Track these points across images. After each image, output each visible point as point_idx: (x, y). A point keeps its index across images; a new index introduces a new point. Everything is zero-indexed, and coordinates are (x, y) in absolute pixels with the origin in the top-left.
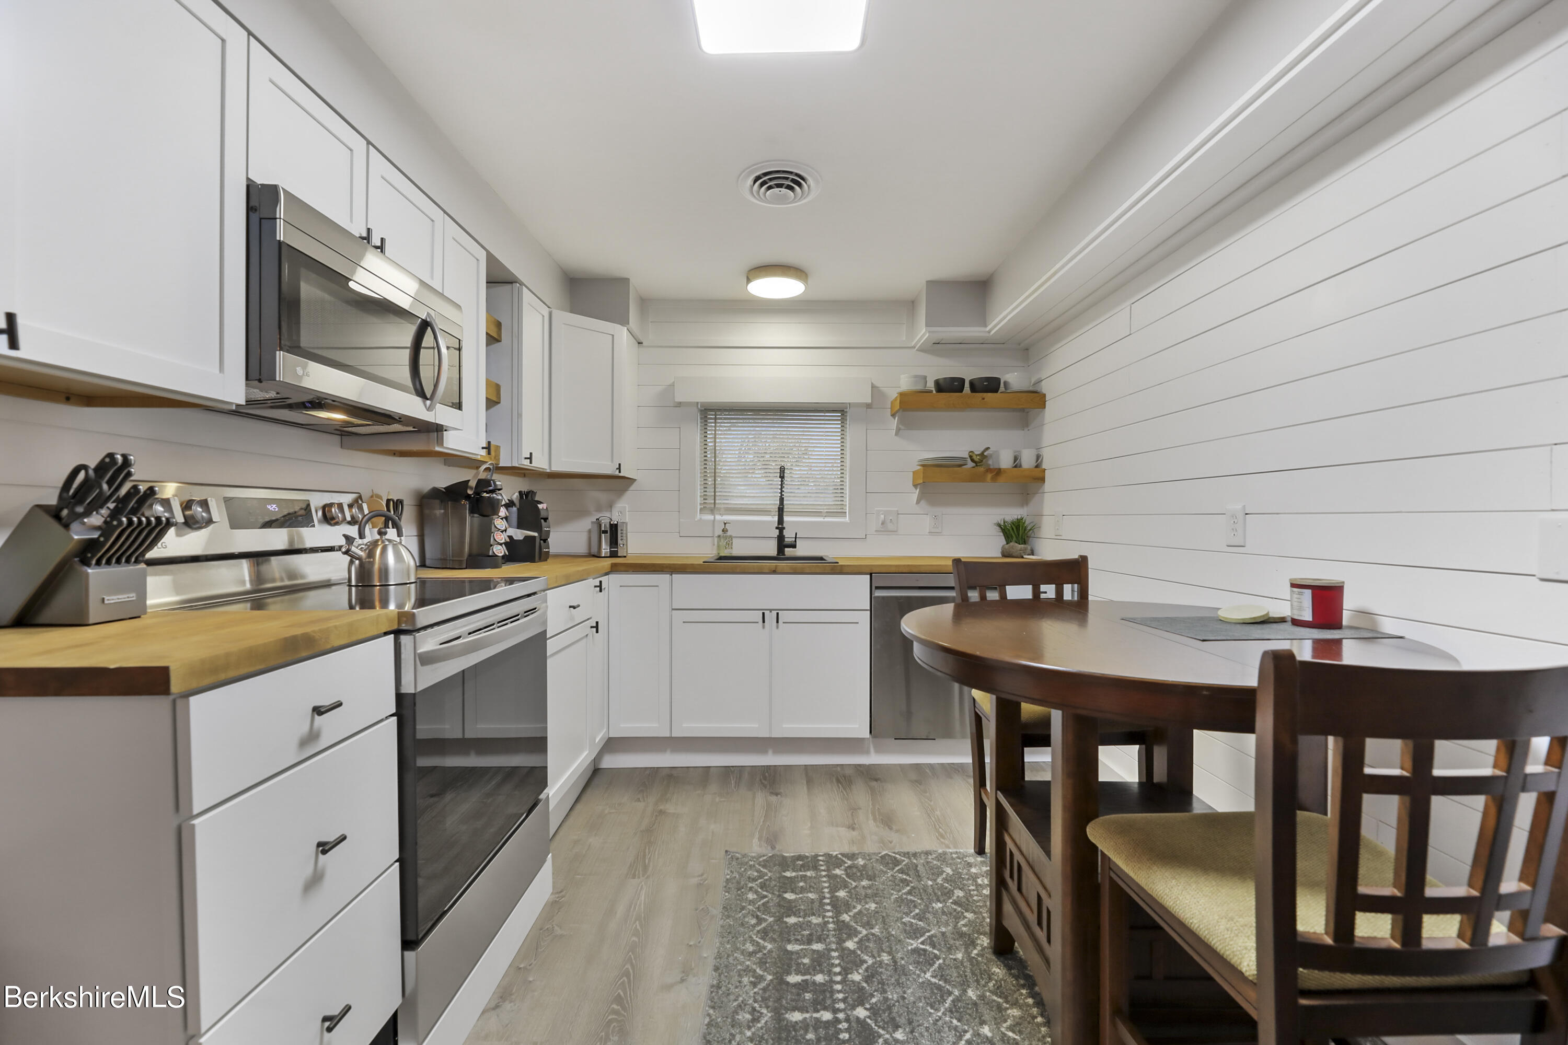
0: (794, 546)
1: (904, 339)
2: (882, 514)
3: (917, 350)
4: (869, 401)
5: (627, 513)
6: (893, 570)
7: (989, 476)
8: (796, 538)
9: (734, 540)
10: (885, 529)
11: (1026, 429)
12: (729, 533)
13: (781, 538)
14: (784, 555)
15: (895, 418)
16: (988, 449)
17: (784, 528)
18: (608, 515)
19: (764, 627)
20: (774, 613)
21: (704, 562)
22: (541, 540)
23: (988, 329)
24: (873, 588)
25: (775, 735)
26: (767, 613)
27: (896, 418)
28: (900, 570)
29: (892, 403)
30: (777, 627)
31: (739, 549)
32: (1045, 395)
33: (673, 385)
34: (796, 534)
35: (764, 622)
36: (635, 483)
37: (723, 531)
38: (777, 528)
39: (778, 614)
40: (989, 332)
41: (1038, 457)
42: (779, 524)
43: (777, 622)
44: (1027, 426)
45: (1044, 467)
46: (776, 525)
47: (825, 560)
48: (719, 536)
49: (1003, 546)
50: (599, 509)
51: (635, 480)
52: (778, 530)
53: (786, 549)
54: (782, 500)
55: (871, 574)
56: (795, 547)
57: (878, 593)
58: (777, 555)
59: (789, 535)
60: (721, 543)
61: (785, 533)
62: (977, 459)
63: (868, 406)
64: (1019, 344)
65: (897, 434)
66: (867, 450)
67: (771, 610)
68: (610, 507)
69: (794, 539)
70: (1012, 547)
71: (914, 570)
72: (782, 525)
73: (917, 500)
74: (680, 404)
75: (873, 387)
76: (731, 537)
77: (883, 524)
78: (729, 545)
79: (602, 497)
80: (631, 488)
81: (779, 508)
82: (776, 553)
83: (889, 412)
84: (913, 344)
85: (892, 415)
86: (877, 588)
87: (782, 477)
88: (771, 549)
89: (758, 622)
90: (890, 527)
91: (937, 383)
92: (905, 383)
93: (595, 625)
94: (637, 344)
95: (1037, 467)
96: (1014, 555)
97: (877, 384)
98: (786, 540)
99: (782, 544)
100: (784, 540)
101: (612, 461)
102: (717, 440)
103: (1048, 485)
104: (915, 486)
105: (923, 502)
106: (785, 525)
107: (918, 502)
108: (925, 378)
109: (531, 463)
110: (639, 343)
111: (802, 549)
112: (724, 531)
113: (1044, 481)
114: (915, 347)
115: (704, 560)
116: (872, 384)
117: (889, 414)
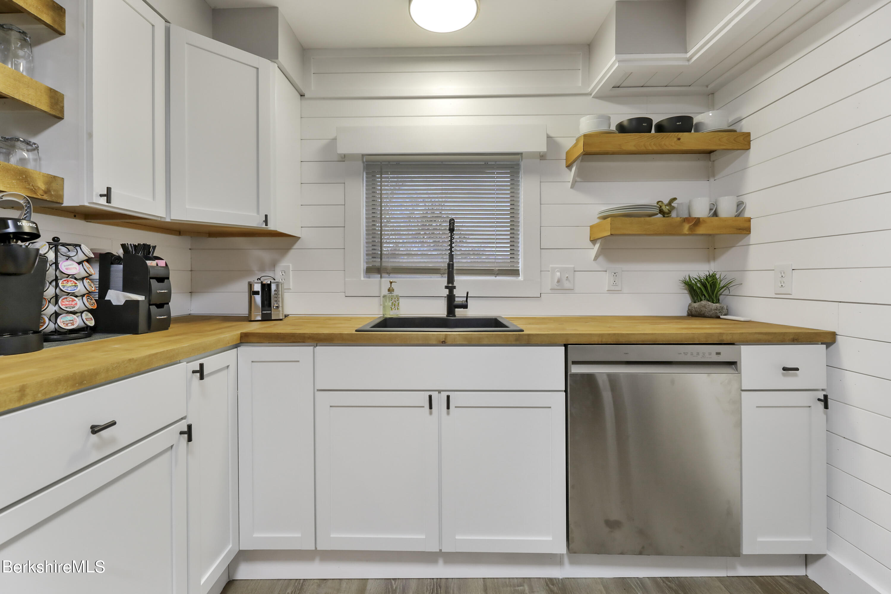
0: (465, 307)
1: (580, 85)
2: (558, 271)
3: (593, 97)
4: (544, 151)
5: (291, 272)
6: (596, 340)
7: (686, 227)
8: (467, 297)
9: (401, 300)
11: (712, 180)
12: (395, 293)
13: (451, 298)
14: (455, 316)
15: (571, 170)
16: (675, 199)
17: (455, 287)
18: (271, 274)
19: (431, 413)
20: (444, 395)
21: (356, 331)
22: (150, 305)
23: (689, 55)
24: (570, 362)
26: (435, 395)
27: (574, 169)
28: (604, 340)
29: (567, 153)
30: (448, 413)
32: (748, 134)
33: (335, 139)
34: (468, 293)
35: (431, 407)
36: (299, 242)
37: (389, 290)
38: (446, 287)
39: (448, 397)
40: (689, 60)
41: (740, 204)
42: (448, 283)
43: (448, 407)
44: (714, 175)
45: (747, 214)
46: (446, 284)
47: (507, 327)
48: (384, 296)
49: (690, 305)
50: (262, 269)
51: (299, 238)
52: (448, 290)
53: (456, 309)
54: (451, 257)
55: (566, 346)
56: (467, 308)
57: (575, 369)
58: (447, 316)
59: (459, 293)
60: (386, 304)
61: (455, 292)
62: (665, 209)
63: (542, 157)
64: (707, 86)
65: (572, 187)
66: (541, 204)
67: (440, 392)
68: (273, 265)
69: (465, 299)
70: (704, 306)
71: (622, 340)
72: (453, 283)
73: (596, 256)
74: (344, 158)
75: (548, 137)
76: (398, 297)
77: (558, 281)
78: (395, 305)
79: (266, 256)
80: (296, 246)
81: (449, 265)
82: (446, 314)
83: (564, 163)
84: (590, 90)
85: (567, 167)
86: (574, 363)
87: (452, 230)
88: (440, 310)
89: (423, 407)
90: (567, 285)
91: (620, 124)
92: (586, 126)
93: (185, 429)
94: (300, 96)
95: (738, 216)
96: (706, 314)
97: (552, 134)
98: (457, 299)
99: (452, 304)
100: (455, 301)
101: (258, 212)
102: (384, 196)
103: (754, 237)
104: (593, 241)
105: (601, 259)
106: (455, 284)
107: (597, 259)
108: (609, 118)
109: (108, 201)
110: (301, 96)
111: (474, 311)
113: (750, 231)
114: (591, 94)
115: (356, 329)
116: (547, 134)
117: (565, 166)
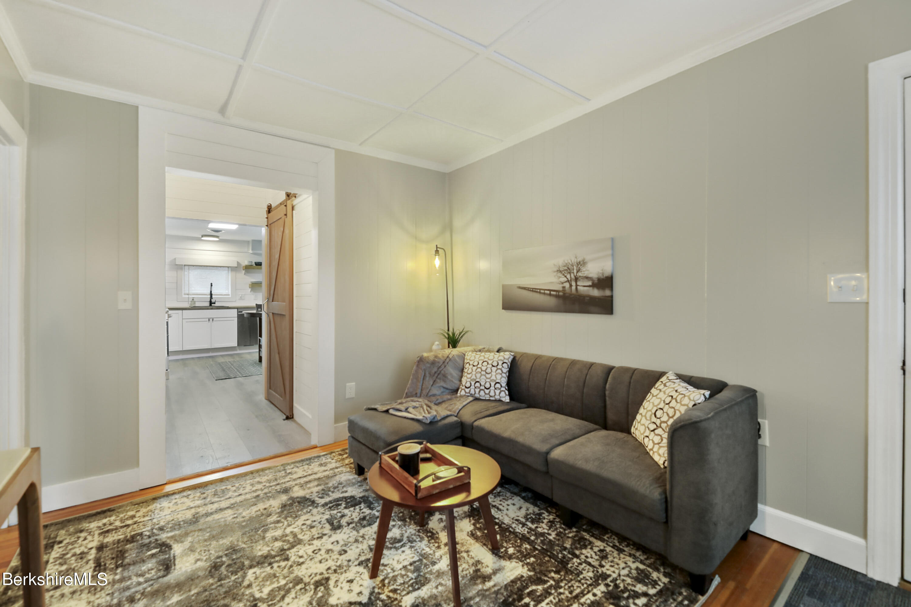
0: (214, 303)
1: (246, 251)
2: (240, 295)
3: (249, 255)
4: (236, 266)
6: (244, 309)
10: (241, 298)
14: (212, 306)
15: (244, 271)
20: (212, 318)
24: (238, 313)
25: (212, 347)
26: (210, 318)
28: (246, 309)
29: (243, 267)
31: (198, 304)
33: (175, 259)
34: (215, 300)
35: (209, 321)
42: (210, 298)
43: (213, 321)
47: (224, 307)
48: (191, 301)
52: (210, 300)
54: (211, 292)
55: (237, 309)
58: (209, 306)
59: (213, 301)
60: (192, 303)
63: (236, 267)
65: (245, 275)
66: (236, 278)
74: (177, 265)
75: (238, 262)
76: (195, 302)
78: (195, 303)
81: (210, 294)
83: (242, 269)
84: (248, 253)
87: (211, 286)
88: (208, 304)
89: (207, 321)
91: (255, 263)
92: (246, 263)
99: (211, 303)
104: (250, 288)
105: (252, 292)
106: (212, 298)
107: (251, 291)
108: (251, 261)
111: (217, 304)
112: (193, 300)
